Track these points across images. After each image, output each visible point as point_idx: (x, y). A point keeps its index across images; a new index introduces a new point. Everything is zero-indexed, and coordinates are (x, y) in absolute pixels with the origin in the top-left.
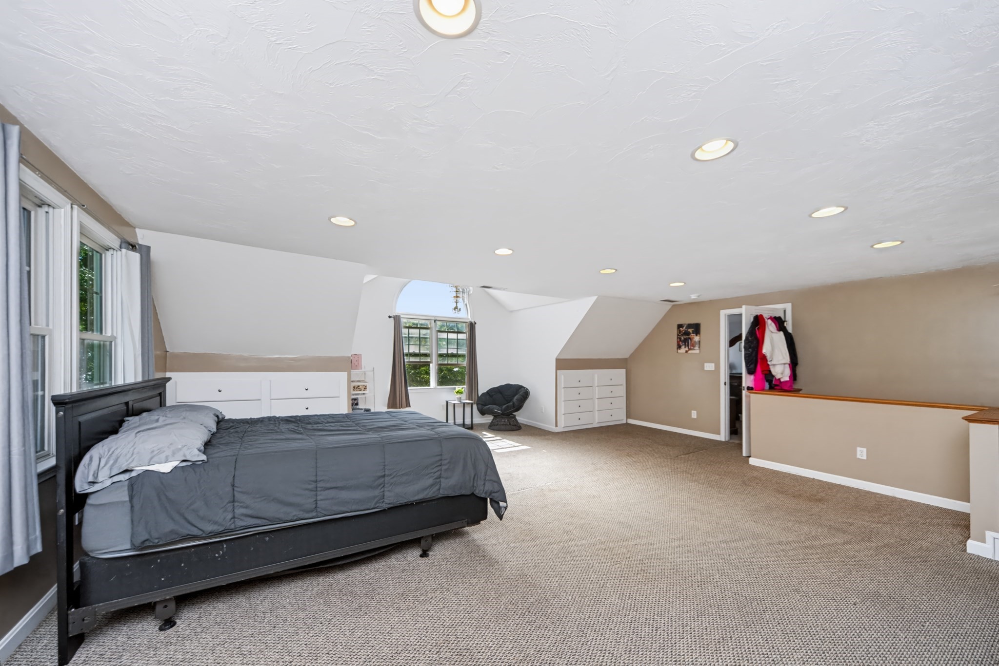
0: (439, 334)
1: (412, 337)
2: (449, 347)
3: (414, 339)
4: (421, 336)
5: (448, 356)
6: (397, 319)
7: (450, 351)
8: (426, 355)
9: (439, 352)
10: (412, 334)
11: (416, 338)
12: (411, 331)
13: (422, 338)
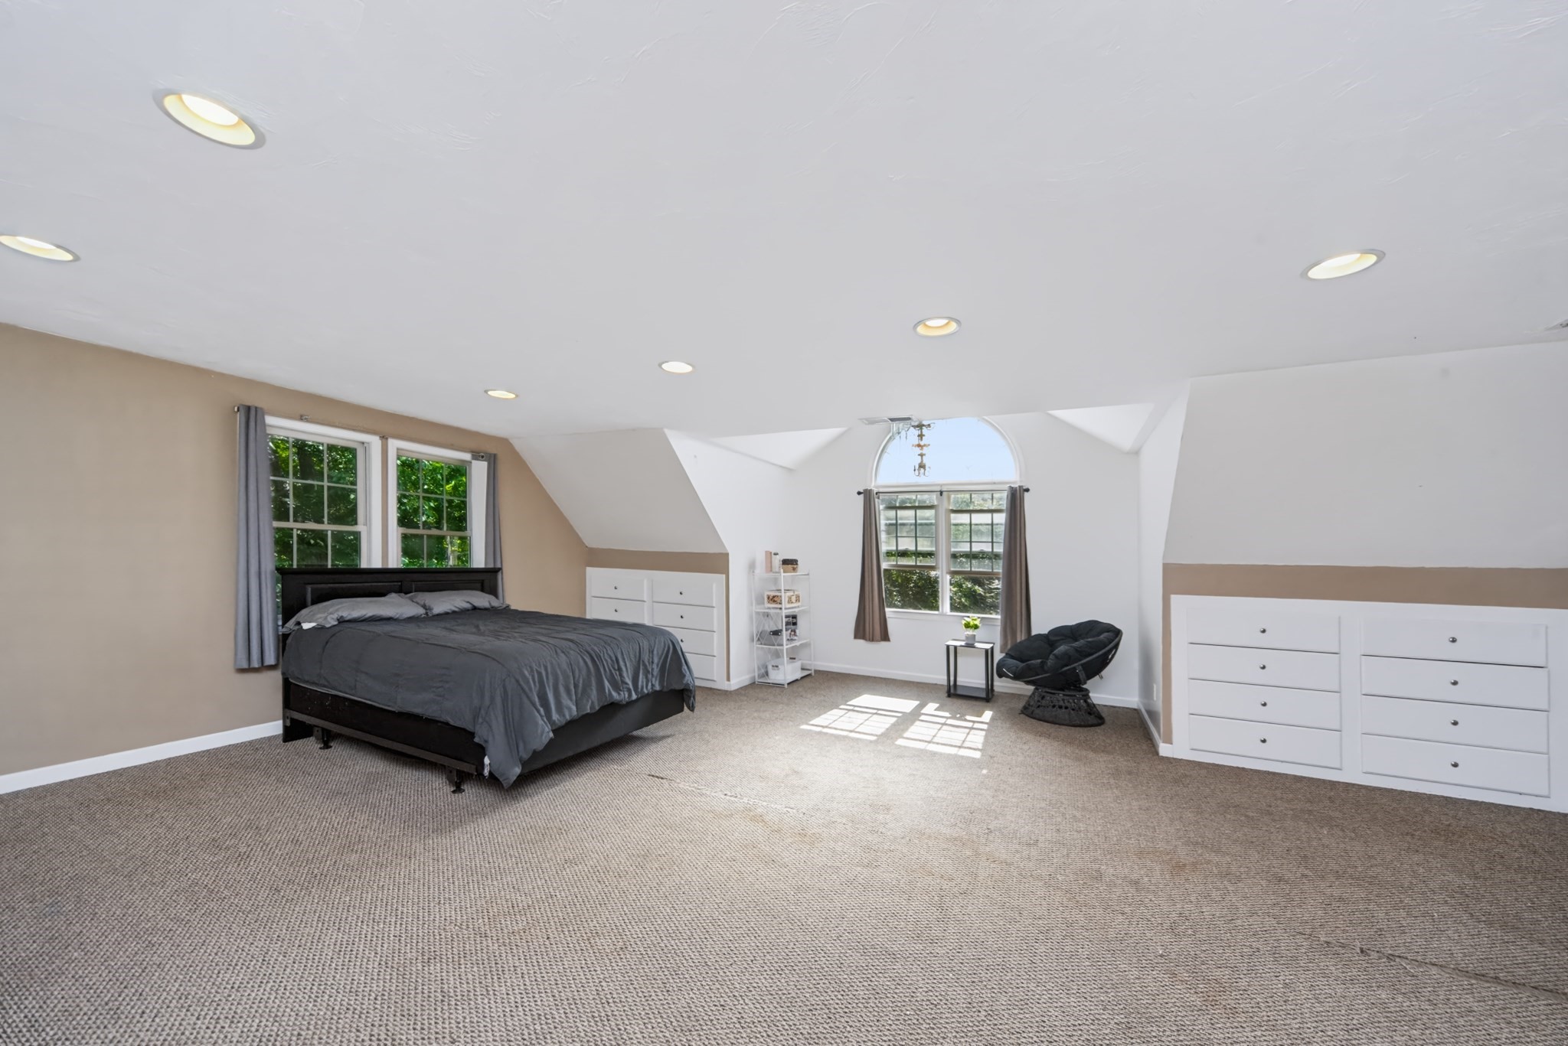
0: (953, 515)
1: (903, 525)
2: (973, 540)
3: (908, 526)
4: (919, 521)
5: (971, 556)
6: (868, 496)
7: (976, 548)
8: (930, 554)
9: (953, 550)
10: (901, 519)
11: (911, 524)
12: (901, 513)
13: (921, 524)
